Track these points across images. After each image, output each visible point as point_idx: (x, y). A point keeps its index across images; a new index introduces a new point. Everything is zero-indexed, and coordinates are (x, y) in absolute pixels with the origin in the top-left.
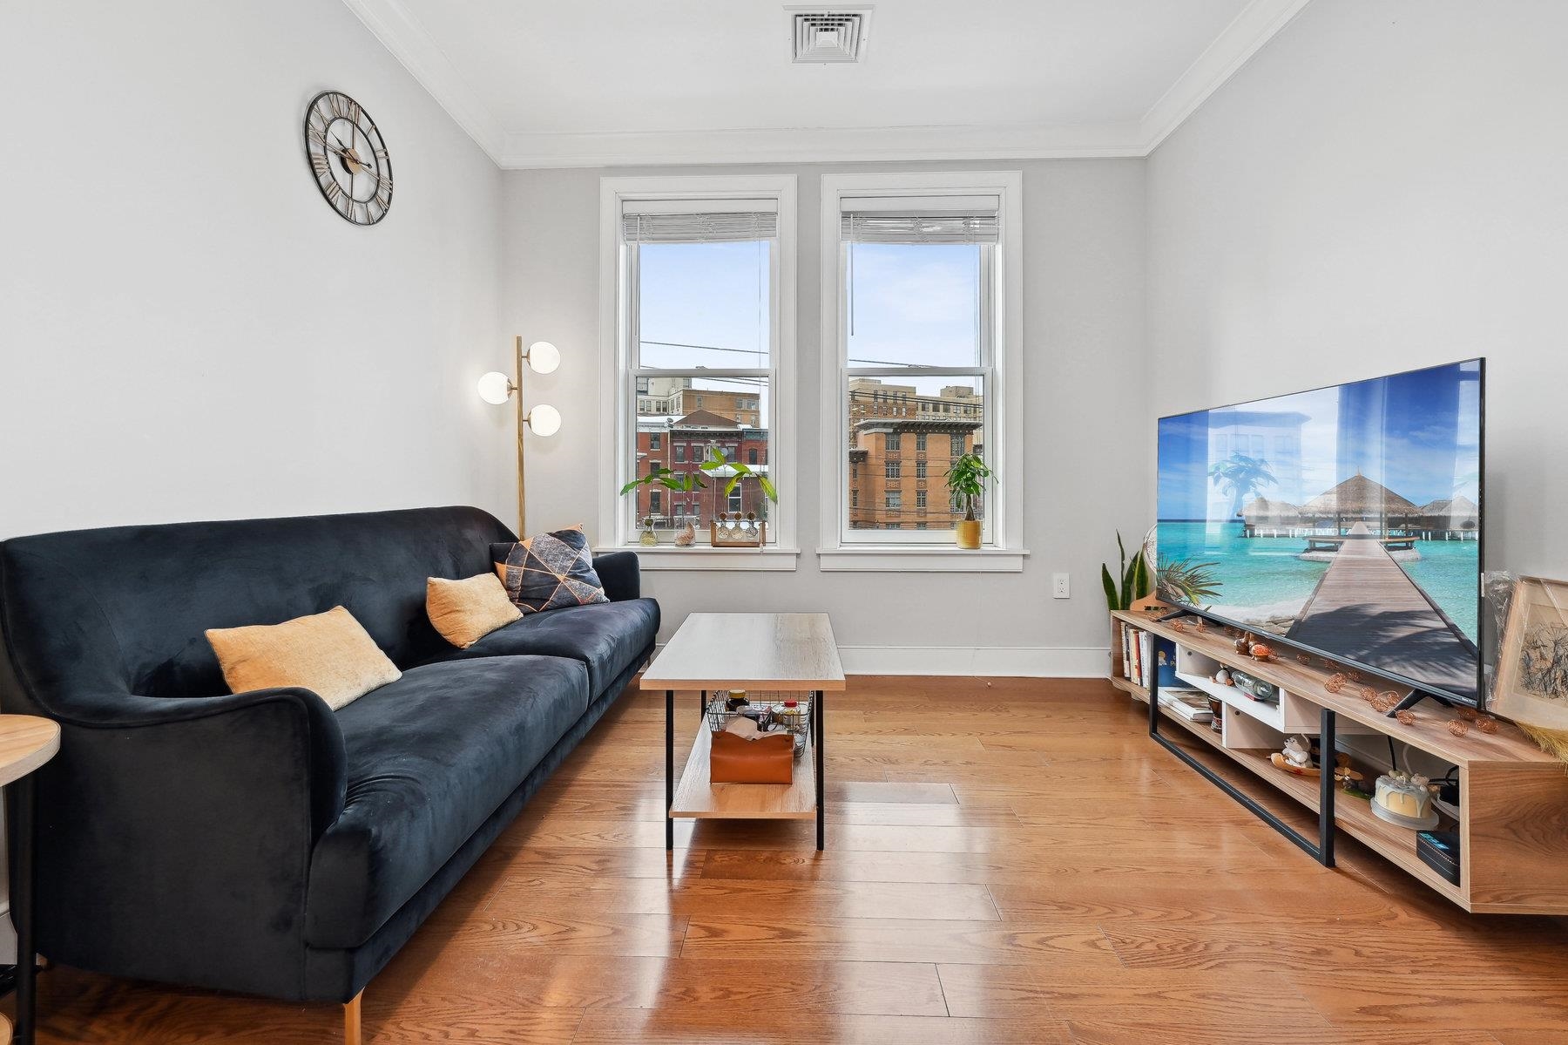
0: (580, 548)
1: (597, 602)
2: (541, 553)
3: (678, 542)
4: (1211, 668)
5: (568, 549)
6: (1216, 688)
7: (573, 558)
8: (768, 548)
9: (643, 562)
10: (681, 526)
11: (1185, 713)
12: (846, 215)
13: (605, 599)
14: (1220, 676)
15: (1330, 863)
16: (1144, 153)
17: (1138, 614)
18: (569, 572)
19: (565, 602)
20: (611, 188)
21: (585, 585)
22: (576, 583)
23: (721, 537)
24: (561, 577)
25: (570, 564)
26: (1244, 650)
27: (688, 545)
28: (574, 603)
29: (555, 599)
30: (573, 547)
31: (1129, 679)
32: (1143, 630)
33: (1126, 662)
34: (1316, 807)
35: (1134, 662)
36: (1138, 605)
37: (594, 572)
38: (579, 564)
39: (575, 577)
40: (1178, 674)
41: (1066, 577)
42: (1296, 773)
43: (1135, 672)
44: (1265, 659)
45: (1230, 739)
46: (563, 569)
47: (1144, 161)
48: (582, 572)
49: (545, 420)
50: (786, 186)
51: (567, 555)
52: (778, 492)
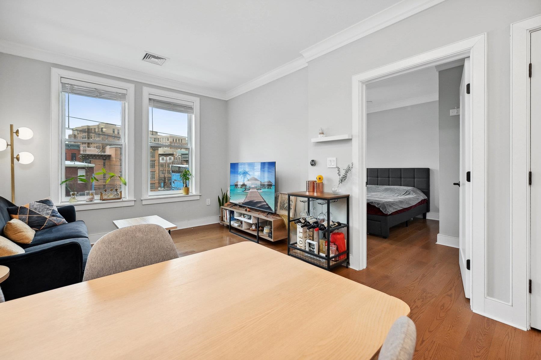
0: (52, 206)
1: (64, 224)
2: (35, 209)
3: (88, 200)
4: (241, 214)
5: (48, 207)
6: (241, 218)
7: (51, 210)
8: (124, 199)
9: (76, 208)
10: (88, 194)
11: (236, 225)
12: (150, 100)
13: (67, 222)
14: (242, 216)
16: (227, 100)
17: (226, 206)
18: (51, 215)
19: (51, 225)
20: (56, 73)
21: (58, 218)
22: (55, 218)
23: (105, 197)
24: (47, 217)
25: (50, 212)
26: (246, 210)
27: (92, 201)
28: (55, 225)
29: (47, 225)
30: (49, 205)
31: (224, 221)
32: (227, 210)
33: (224, 217)
34: (256, 234)
35: (226, 217)
36: (225, 204)
37: (59, 213)
38: (53, 211)
39: (53, 216)
40: (235, 217)
41: (209, 200)
42: (254, 230)
43: (226, 219)
44: (249, 211)
45: (244, 228)
46: (47, 214)
48: (55, 214)
49: (26, 158)
50: (131, 88)
51: (48, 209)
52: (127, 181)
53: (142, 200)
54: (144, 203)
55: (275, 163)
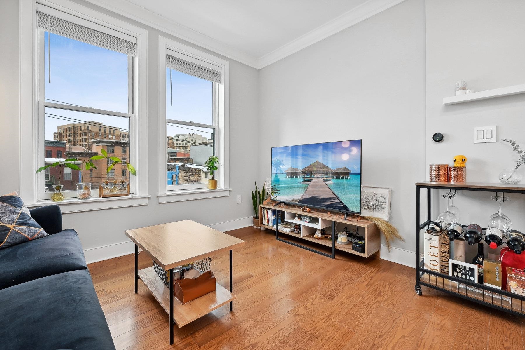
0: (21, 206)
1: (41, 237)
3: (81, 197)
4: (293, 216)
5: (12, 208)
6: (296, 221)
7: (18, 213)
8: (134, 196)
9: (63, 210)
10: (81, 188)
11: (286, 230)
12: (168, 56)
13: (46, 234)
14: (297, 218)
15: (334, 258)
16: (259, 68)
17: (265, 205)
18: (17, 222)
19: (17, 241)
21: (31, 228)
22: (24, 228)
23: (106, 193)
24: (10, 226)
25: (16, 217)
26: (303, 210)
27: (86, 198)
28: (25, 241)
29: (9, 241)
30: (15, 206)
31: (265, 224)
32: (269, 209)
33: (263, 220)
34: (331, 246)
35: (266, 219)
36: (264, 202)
37: (32, 219)
38: (22, 216)
39: (22, 224)
40: (285, 220)
41: (240, 196)
42: (319, 239)
43: (267, 222)
44: (309, 212)
45: (303, 235)
46: (11, 221)
47: (259, 71)
48: (26, 221)
51: (12, 211)
52: (137, 170)
53: (158, 197)
54: (161, 200)
55: (361, 141)
